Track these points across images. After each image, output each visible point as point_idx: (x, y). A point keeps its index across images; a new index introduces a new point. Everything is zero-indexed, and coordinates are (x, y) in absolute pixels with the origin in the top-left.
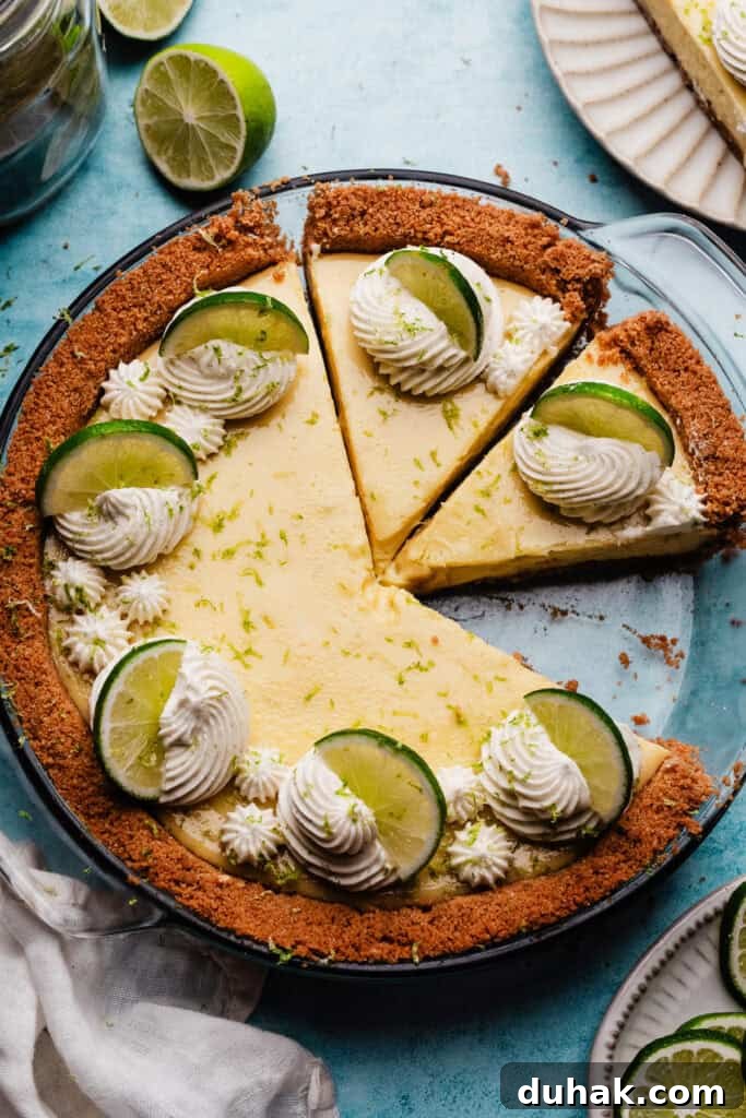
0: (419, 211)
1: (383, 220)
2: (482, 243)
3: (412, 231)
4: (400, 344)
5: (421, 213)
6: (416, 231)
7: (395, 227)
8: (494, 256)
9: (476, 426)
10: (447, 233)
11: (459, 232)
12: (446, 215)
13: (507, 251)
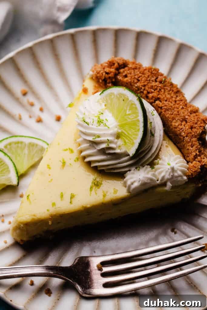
0: (153, 81)
1: (133, 74)
2: (172, 114)
3: (143, 88)
4: (90, 126)
5: (153, 83)
6: (144, 90)
7: (136, 81)
8: (173, 124)
9: (104, 196)
10: (158, 99)
11: (165, 102)
12: (165, 91)
13: (181, 125)
